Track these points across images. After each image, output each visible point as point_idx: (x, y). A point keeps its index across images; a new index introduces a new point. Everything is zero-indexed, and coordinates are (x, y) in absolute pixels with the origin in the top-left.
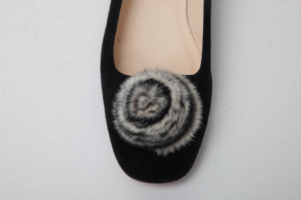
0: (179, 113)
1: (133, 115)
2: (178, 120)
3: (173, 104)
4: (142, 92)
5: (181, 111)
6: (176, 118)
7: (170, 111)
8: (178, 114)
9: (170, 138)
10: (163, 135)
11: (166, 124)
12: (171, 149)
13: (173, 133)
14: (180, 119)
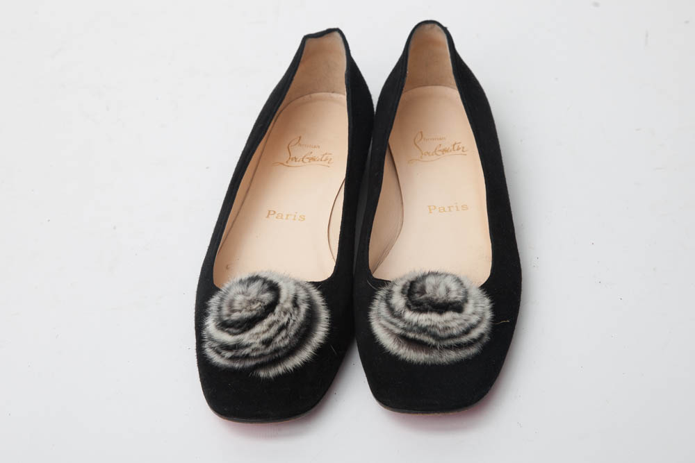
0: (291, 315)
1: (226, 318)
2: (288, 323)
3: (282, 300)
4: (241, 291)
5: (294, 313)
6: (285, 320)
7: (277, 309)
8: (288, 316)
9: (277, 350)
10: (267, 343)
11: (270, 326)
12: (280, 369)
13: (281, 342)
14: (291, 321)
